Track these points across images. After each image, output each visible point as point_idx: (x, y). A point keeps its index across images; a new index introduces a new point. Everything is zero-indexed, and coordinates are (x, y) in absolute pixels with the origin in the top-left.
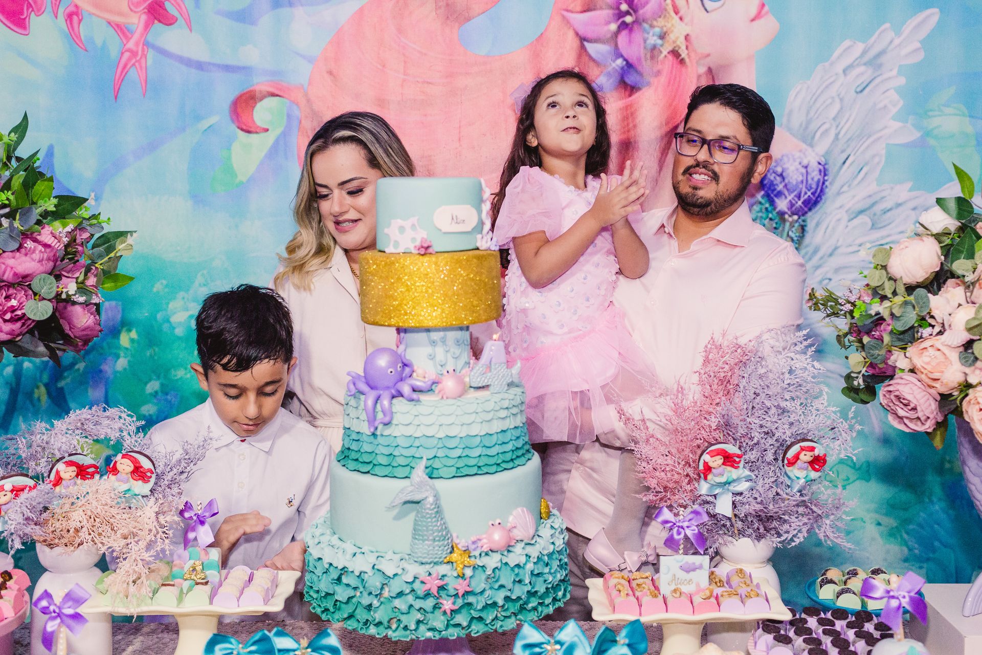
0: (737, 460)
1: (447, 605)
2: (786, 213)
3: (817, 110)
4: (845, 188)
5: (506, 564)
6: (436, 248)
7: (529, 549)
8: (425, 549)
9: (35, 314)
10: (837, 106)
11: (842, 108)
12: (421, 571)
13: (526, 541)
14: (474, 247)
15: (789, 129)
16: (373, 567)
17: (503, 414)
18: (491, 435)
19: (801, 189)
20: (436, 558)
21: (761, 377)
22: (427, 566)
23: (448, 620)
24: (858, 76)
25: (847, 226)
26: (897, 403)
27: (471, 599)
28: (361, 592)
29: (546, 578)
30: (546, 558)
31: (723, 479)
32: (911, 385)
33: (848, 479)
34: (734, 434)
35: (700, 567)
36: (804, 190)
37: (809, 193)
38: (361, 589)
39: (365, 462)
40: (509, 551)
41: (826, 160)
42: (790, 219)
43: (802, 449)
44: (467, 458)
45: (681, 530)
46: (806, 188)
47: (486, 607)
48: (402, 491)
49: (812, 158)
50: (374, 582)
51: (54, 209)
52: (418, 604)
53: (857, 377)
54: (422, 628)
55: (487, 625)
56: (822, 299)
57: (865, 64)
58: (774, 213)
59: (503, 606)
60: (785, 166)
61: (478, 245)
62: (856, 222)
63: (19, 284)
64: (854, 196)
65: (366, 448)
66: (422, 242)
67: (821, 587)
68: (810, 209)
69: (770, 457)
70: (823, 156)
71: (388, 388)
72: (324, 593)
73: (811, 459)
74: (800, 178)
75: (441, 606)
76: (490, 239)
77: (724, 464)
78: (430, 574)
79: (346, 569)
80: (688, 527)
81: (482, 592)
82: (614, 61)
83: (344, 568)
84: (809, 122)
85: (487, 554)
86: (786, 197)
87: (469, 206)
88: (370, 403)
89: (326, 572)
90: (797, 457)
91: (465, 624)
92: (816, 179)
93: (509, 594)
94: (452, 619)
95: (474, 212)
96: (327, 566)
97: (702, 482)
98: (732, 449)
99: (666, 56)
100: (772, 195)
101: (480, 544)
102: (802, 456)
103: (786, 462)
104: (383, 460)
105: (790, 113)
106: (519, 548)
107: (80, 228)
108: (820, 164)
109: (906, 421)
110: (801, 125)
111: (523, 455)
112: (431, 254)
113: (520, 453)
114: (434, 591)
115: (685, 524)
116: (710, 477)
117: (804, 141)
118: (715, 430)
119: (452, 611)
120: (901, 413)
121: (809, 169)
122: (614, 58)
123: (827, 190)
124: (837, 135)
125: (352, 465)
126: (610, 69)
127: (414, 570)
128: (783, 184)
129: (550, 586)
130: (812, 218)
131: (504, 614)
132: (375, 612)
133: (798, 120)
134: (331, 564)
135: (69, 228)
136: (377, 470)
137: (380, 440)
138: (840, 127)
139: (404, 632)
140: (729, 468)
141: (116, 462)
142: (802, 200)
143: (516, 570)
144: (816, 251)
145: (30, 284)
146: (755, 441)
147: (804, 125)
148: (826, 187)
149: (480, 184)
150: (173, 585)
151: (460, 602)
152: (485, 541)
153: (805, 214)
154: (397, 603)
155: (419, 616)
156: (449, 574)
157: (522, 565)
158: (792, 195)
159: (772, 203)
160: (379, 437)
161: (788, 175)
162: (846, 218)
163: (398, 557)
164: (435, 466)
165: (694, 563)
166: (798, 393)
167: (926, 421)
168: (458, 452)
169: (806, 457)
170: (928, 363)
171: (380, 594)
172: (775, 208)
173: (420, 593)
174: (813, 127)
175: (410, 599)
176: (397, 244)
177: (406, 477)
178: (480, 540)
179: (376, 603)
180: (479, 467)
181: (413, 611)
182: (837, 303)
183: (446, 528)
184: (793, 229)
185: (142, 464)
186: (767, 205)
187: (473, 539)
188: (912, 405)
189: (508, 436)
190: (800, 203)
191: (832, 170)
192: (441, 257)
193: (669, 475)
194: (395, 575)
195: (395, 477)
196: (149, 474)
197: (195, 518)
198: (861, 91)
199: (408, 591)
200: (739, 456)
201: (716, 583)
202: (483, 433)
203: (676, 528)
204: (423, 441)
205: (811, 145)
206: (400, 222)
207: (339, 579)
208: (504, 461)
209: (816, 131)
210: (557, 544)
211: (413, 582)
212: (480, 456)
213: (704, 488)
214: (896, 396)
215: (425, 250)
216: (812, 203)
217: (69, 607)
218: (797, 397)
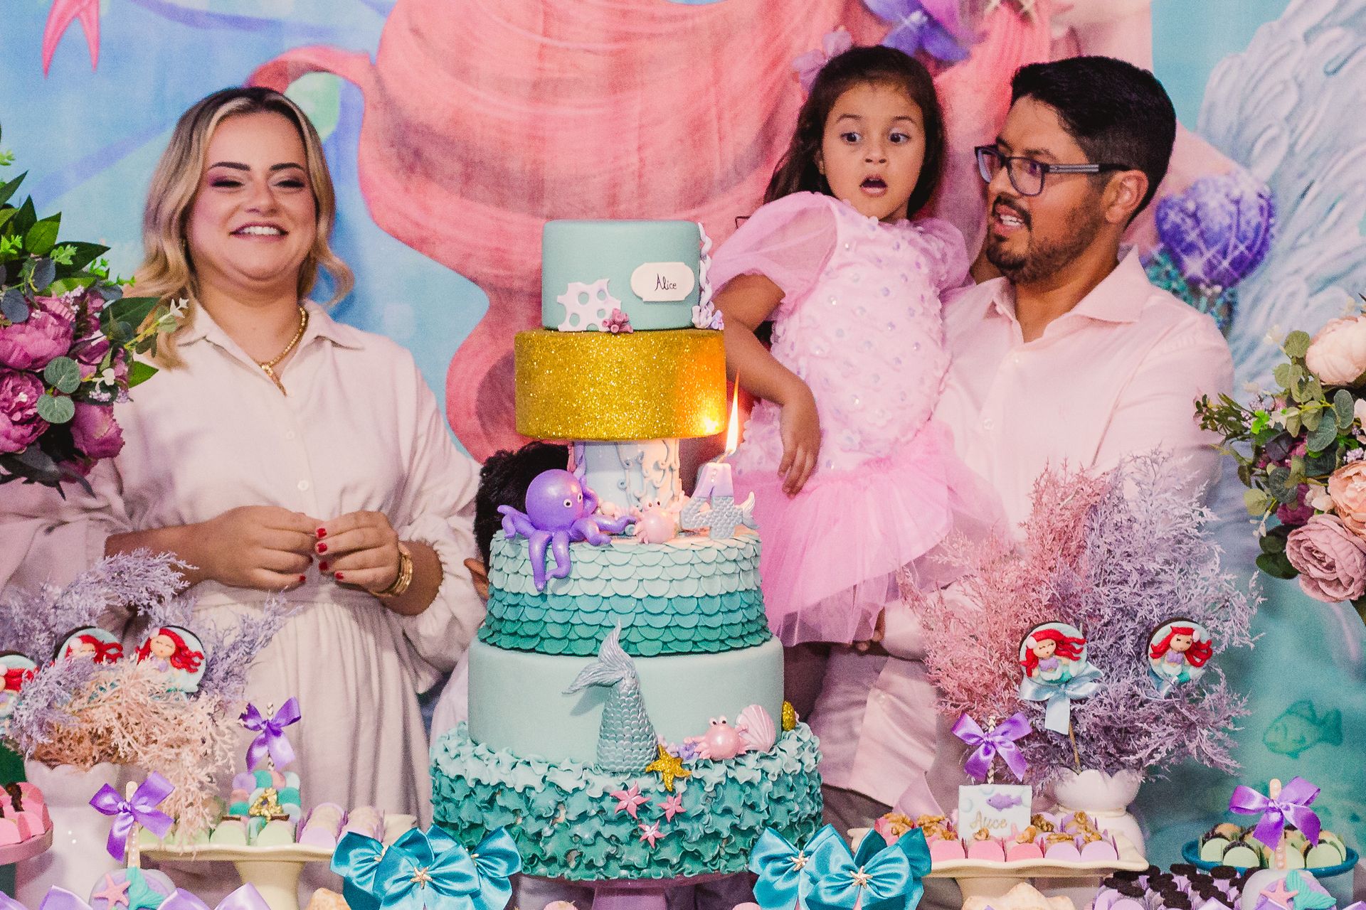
0: (1077, 647)
1: (650, 831)
2: (1203, 281)
3: (1258, 103)
4: (1305, 239)
5: (734, 780)
6: (634, 324)
7: (766, 764)
8: (618, 753)
9: (51, 415)
10: (1291, 98)
11: (1300, 101)
12: (613, 784)
13: (763, 751)
14: (689, 325)
15: (1209, 137)
16: (544, 780)
17: (730, 568)
18: (713, 597)
19: (1228, 240)
20: (635, 764)
21: (1118, 527)
22: (622, 778)
23: (650, 855)
24: (1329, 45)
25: (1307, 305)
26: (1311, 559)
27: (682, 826)
28: (524, 818)
29: (791, 808)
30: (790, 779)
31: (1055, 676)
32: (1328, 532)
33: (1303, 740)
34: (1074, 612)
35: (1019, 802)
36: (1233, 241)
37: (1242, 248)
38: (526, 813)
39: (528, 636)
40: (737, 763)
41: (1272, 191)
42: (1209, 292)
43: (1175, 631)
44: (678, 628)
45: (990, 747)
46: (1237, 237)
47: (706, 837)
48: (586, 670)
49: (1248, 186)
50: (545, 801)
51: (71, 263)
52: (608, 831)
53: (1258, 525)
54: (614, 865)
55: (705, 864)
56: (1219, 413)
57: (1342, 25)
58: (1181, 281)
59: (729, 838)
60: (1203, 200)
61: (695, 321)
62: (1322, 297)
63: (27, 371)
64: (1320, 253)
65: (531, 614)
66: (614, 314)
67: (1204, 843)
68: (1243, 275)
69: (1128, 646)
70: (1267, 183)
71: (562, 528)
72: (467, 824)
73: (1188, 646)
74: (1227, 221)
75: (640, 833)
76: (710, 314)
77: (1056, 652)
78: (626, 788)
79: (501, 787)
80: (1000, 743)
81: (699, 816)
82: (907, 15)
83: (499, 784)
84: (1242, 126)
85: (705, 766)
86: (1202, 254)
87: (682, 264)
88: (537, 548)
89: (470, 795)
90: (1166, 644)
91: (675, 861)
92: (1254, 223)
93: (737, 821)
94: (656, 853)
95: (689, 272)
96: (471, 784)
97: (1026, 680)
98: (1069, 631)
99: (996, 8)
100: (1178, 250)
101: (697, 749)
102: (1173, 642)
103: (1150, 651)
104: (556, 632)
105: (1212, 106)
106: (751, 761)
107: (91, 292)
108: (1261, 196)
109: (1322, 585)
110: (1229, 129)
111: (757, 632)
112: (626, 332)
113: (753, 628)
114: (633, 810)
115: (998, 738)
116: (1035, 672)
117: (1234, 155)
118: (1047, 607)
119: (656, 839)
120: (1315, 573)
121: (1243, 207)
122: (907, 9)
123: (1273, 242)
124: (1291, 148)
125: (507, 641)
126: (899, 29)
127: (601, 783)
128: (1197, 231)
129: (795, 820)
130: (1247, 291)
131: (730, 851)
132: (546, 843)
133: (1224, 119)
134: (478, 782)
135: (78, 291)
136: (547, 646)
137: (551, 602)
138: (1298, 132)
139: (587, 872)
140: (1065, 660)
141: (149, 640)
142: (1230, 258)
143: (748, 789)
144: (1252, 347)
145: (42, 372)
146: (1106, 619)
147: (1234, 131)
148: (1272, 236)
149: (698, 231)
150: (239, 819)
151: (667, 829)
152: (704, 745)
153: (1234, 282)
154: (578, 829)
155: (611, 849)
156: (652, 790)
157: (756, 783)
158: (1213, 251)
159: (1178, 263)
160: (549, 598)
161: (1206, 215)
162: (1304, 290)
163: (580, 766)
164: (631, 639)
165: (1009, 797)
166: (1176, 555)
167: (1350, 584)
168: (664, 620)
169: (1180, 643)
170: (1353, 500)
171: (553, 817)
172: (1182, 274)
173: (612, 814)
174: (1249, 133)
175: (596, 824)
176: (575, 318)
177: (590, 655)
178: (695, 744)
179: (547, 831)
180: (695, 643)
181: (600, 841)
182: (1240, 418)
183: (649, 722)
184: (1214, 309)
185: (187, 644)
186: (1169, 267)
187: (688, 741)
188: (1328, 560)
189: (736, 602)
190: (1226, 264)
191: (1282, 207)
192: (640, 338)
193: (976, 675)
194: (576, 790)
195: (574, 655)
196: (196, 660)
197: (264, 727)
198: (1335, 71)
199: (594, 813)
200: (1080, 642)
201: (1042, 828)
202: (702, 594)
203: (984, 745)
204: (615, 602)
205: (1247, 164)
206: (581, 286)
207: (492, 801)
208: (730, 637)
209: (1256, 140)
210: (807, 762)
211: (601, 799)
212: (696, 627)
213: (1027, 691)
214: (1307, 549)
215: (619, 327)
216: (1246, 265)
217: (145, 804)
218: (1176, 560)
